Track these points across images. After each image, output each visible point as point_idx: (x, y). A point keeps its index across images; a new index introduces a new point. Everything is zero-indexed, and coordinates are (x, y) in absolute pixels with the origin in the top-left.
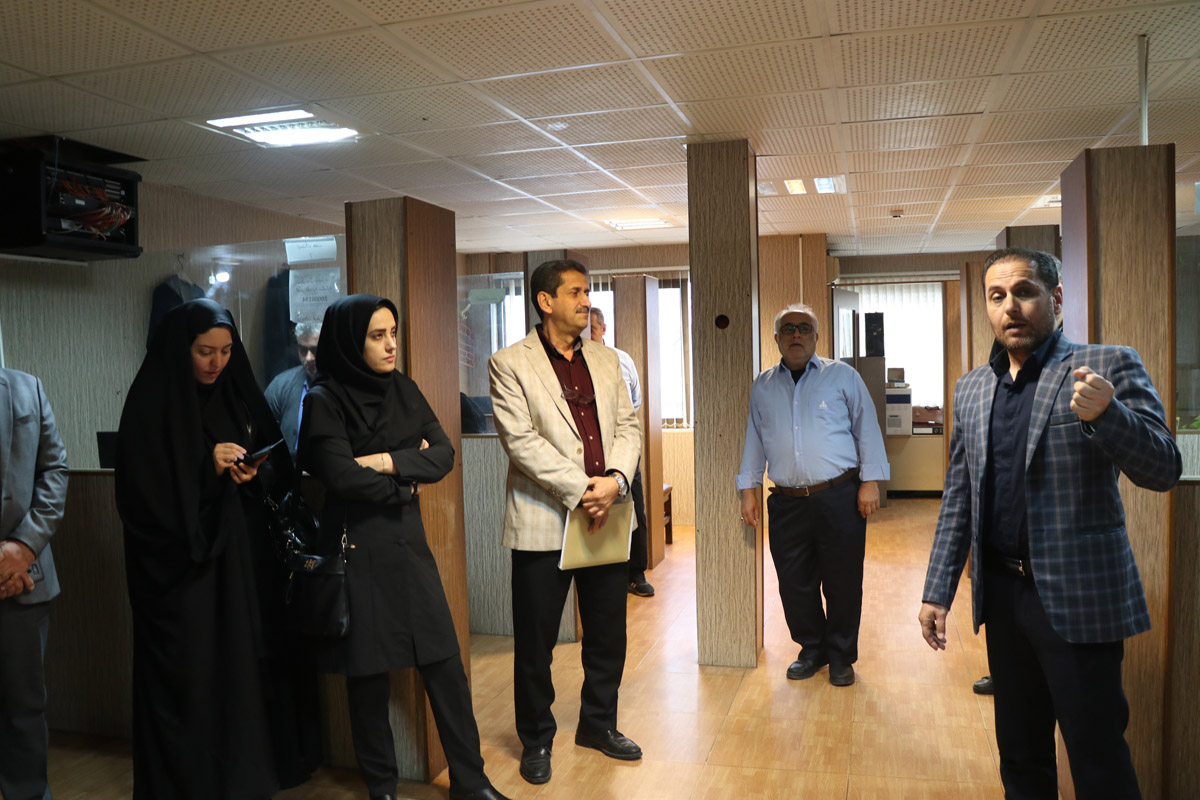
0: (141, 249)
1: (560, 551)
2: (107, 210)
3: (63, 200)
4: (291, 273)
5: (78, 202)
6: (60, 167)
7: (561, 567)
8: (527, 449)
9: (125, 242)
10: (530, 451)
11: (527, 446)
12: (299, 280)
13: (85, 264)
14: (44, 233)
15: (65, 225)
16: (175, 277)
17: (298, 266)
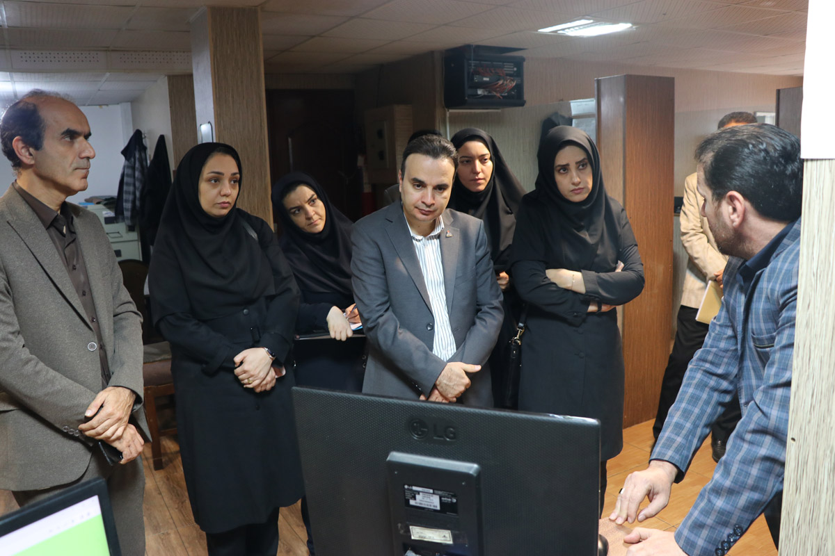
0: (525, 102)
1: (697, 310)
2: (501, 82)
3: (476, 79)
4: (574, 121)
5: (485, 79)
6: (474, 60)
7: (697, 319)
8: (688, 241)
9: (516, 98)
10: (690, 243)
11: (689, 239)
12: (578, 125)
13: (499, 111)
14: (466, 98)
15: (480, 92)
16: (556, 113)
17: (578, 117)
